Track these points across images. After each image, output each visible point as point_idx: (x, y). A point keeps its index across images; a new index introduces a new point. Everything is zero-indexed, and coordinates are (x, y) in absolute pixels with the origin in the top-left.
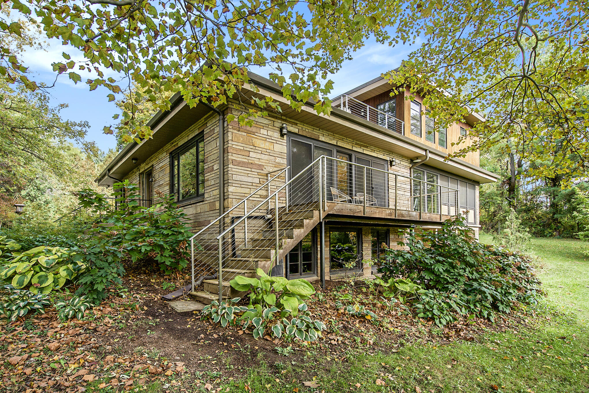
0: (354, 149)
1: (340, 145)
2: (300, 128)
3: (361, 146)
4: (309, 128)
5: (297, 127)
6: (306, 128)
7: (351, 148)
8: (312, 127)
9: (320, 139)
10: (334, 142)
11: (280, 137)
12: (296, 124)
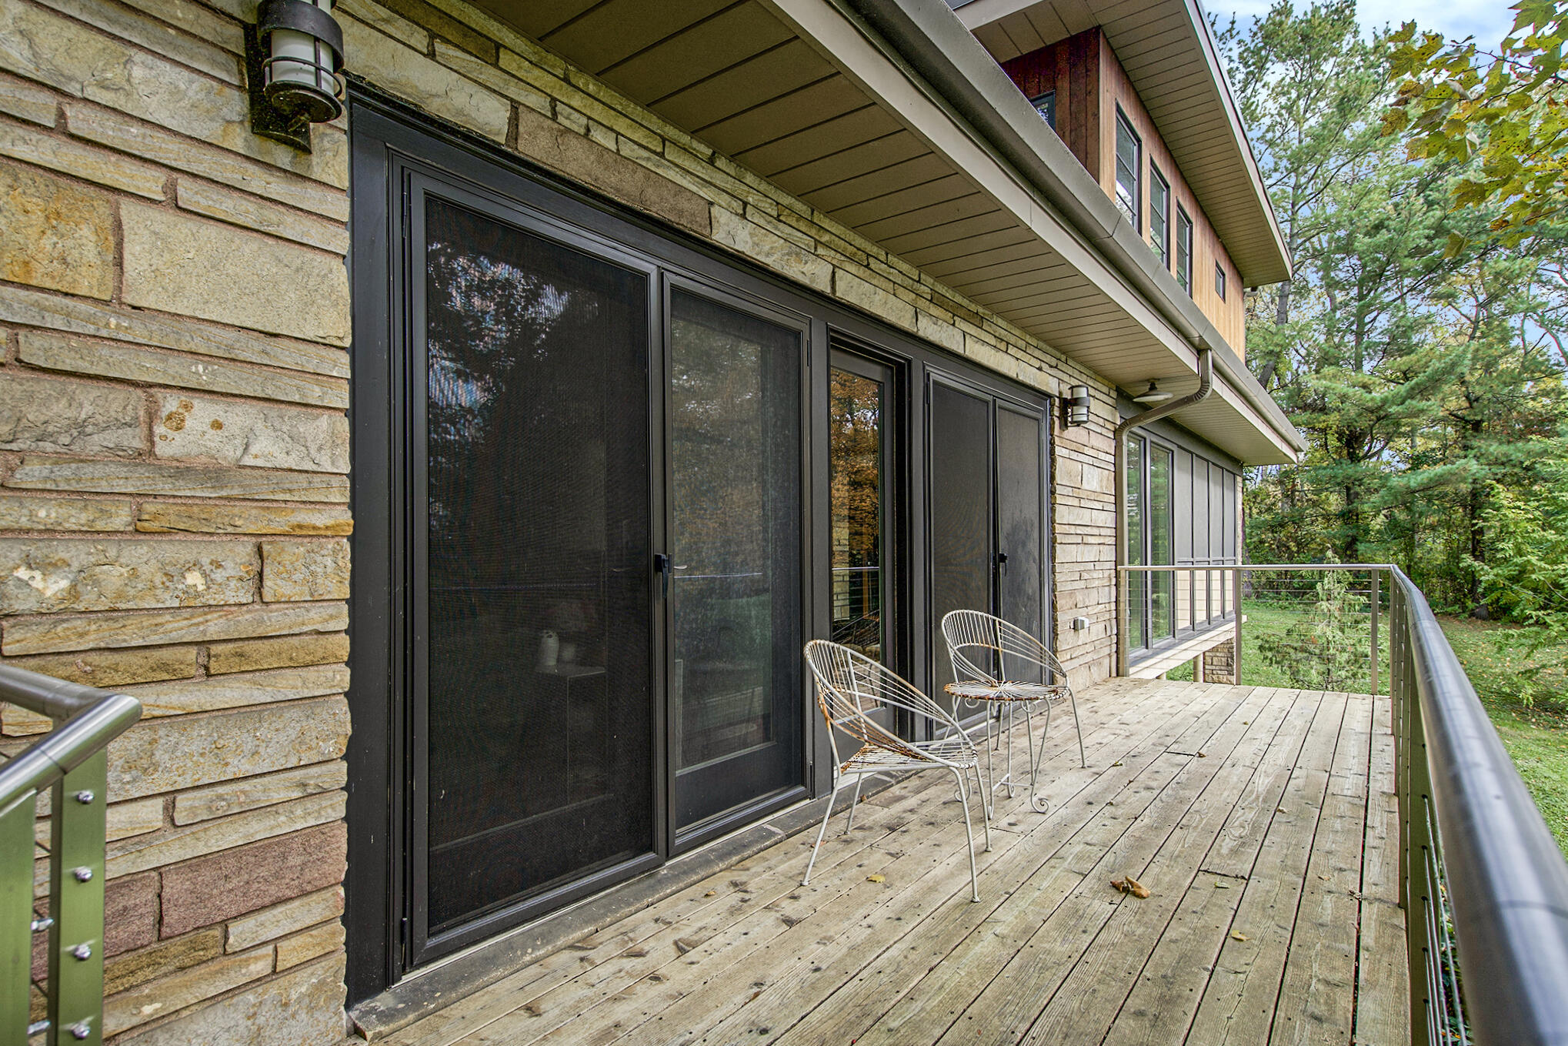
0: (928, 329)
1: (852, 299)
2: (533, 100)
3: (956, 312)
4: (621, 125)
5: (489, 75)
6: (598, 112)
7: (905, 323)
8: (654, 122)
9: (719, 237)
10: (813, 272)
11: (239, 139)
12: (490, 51)
